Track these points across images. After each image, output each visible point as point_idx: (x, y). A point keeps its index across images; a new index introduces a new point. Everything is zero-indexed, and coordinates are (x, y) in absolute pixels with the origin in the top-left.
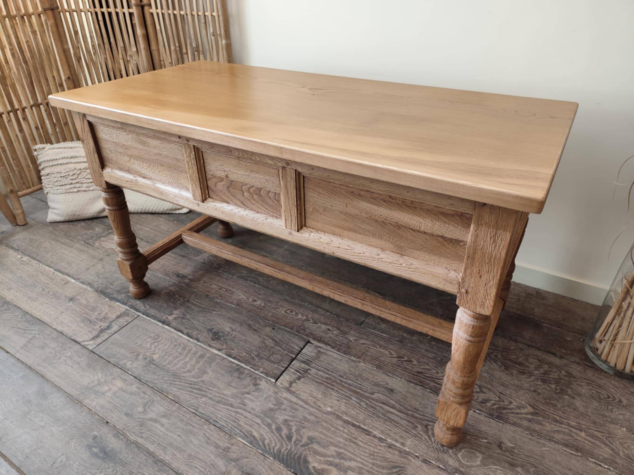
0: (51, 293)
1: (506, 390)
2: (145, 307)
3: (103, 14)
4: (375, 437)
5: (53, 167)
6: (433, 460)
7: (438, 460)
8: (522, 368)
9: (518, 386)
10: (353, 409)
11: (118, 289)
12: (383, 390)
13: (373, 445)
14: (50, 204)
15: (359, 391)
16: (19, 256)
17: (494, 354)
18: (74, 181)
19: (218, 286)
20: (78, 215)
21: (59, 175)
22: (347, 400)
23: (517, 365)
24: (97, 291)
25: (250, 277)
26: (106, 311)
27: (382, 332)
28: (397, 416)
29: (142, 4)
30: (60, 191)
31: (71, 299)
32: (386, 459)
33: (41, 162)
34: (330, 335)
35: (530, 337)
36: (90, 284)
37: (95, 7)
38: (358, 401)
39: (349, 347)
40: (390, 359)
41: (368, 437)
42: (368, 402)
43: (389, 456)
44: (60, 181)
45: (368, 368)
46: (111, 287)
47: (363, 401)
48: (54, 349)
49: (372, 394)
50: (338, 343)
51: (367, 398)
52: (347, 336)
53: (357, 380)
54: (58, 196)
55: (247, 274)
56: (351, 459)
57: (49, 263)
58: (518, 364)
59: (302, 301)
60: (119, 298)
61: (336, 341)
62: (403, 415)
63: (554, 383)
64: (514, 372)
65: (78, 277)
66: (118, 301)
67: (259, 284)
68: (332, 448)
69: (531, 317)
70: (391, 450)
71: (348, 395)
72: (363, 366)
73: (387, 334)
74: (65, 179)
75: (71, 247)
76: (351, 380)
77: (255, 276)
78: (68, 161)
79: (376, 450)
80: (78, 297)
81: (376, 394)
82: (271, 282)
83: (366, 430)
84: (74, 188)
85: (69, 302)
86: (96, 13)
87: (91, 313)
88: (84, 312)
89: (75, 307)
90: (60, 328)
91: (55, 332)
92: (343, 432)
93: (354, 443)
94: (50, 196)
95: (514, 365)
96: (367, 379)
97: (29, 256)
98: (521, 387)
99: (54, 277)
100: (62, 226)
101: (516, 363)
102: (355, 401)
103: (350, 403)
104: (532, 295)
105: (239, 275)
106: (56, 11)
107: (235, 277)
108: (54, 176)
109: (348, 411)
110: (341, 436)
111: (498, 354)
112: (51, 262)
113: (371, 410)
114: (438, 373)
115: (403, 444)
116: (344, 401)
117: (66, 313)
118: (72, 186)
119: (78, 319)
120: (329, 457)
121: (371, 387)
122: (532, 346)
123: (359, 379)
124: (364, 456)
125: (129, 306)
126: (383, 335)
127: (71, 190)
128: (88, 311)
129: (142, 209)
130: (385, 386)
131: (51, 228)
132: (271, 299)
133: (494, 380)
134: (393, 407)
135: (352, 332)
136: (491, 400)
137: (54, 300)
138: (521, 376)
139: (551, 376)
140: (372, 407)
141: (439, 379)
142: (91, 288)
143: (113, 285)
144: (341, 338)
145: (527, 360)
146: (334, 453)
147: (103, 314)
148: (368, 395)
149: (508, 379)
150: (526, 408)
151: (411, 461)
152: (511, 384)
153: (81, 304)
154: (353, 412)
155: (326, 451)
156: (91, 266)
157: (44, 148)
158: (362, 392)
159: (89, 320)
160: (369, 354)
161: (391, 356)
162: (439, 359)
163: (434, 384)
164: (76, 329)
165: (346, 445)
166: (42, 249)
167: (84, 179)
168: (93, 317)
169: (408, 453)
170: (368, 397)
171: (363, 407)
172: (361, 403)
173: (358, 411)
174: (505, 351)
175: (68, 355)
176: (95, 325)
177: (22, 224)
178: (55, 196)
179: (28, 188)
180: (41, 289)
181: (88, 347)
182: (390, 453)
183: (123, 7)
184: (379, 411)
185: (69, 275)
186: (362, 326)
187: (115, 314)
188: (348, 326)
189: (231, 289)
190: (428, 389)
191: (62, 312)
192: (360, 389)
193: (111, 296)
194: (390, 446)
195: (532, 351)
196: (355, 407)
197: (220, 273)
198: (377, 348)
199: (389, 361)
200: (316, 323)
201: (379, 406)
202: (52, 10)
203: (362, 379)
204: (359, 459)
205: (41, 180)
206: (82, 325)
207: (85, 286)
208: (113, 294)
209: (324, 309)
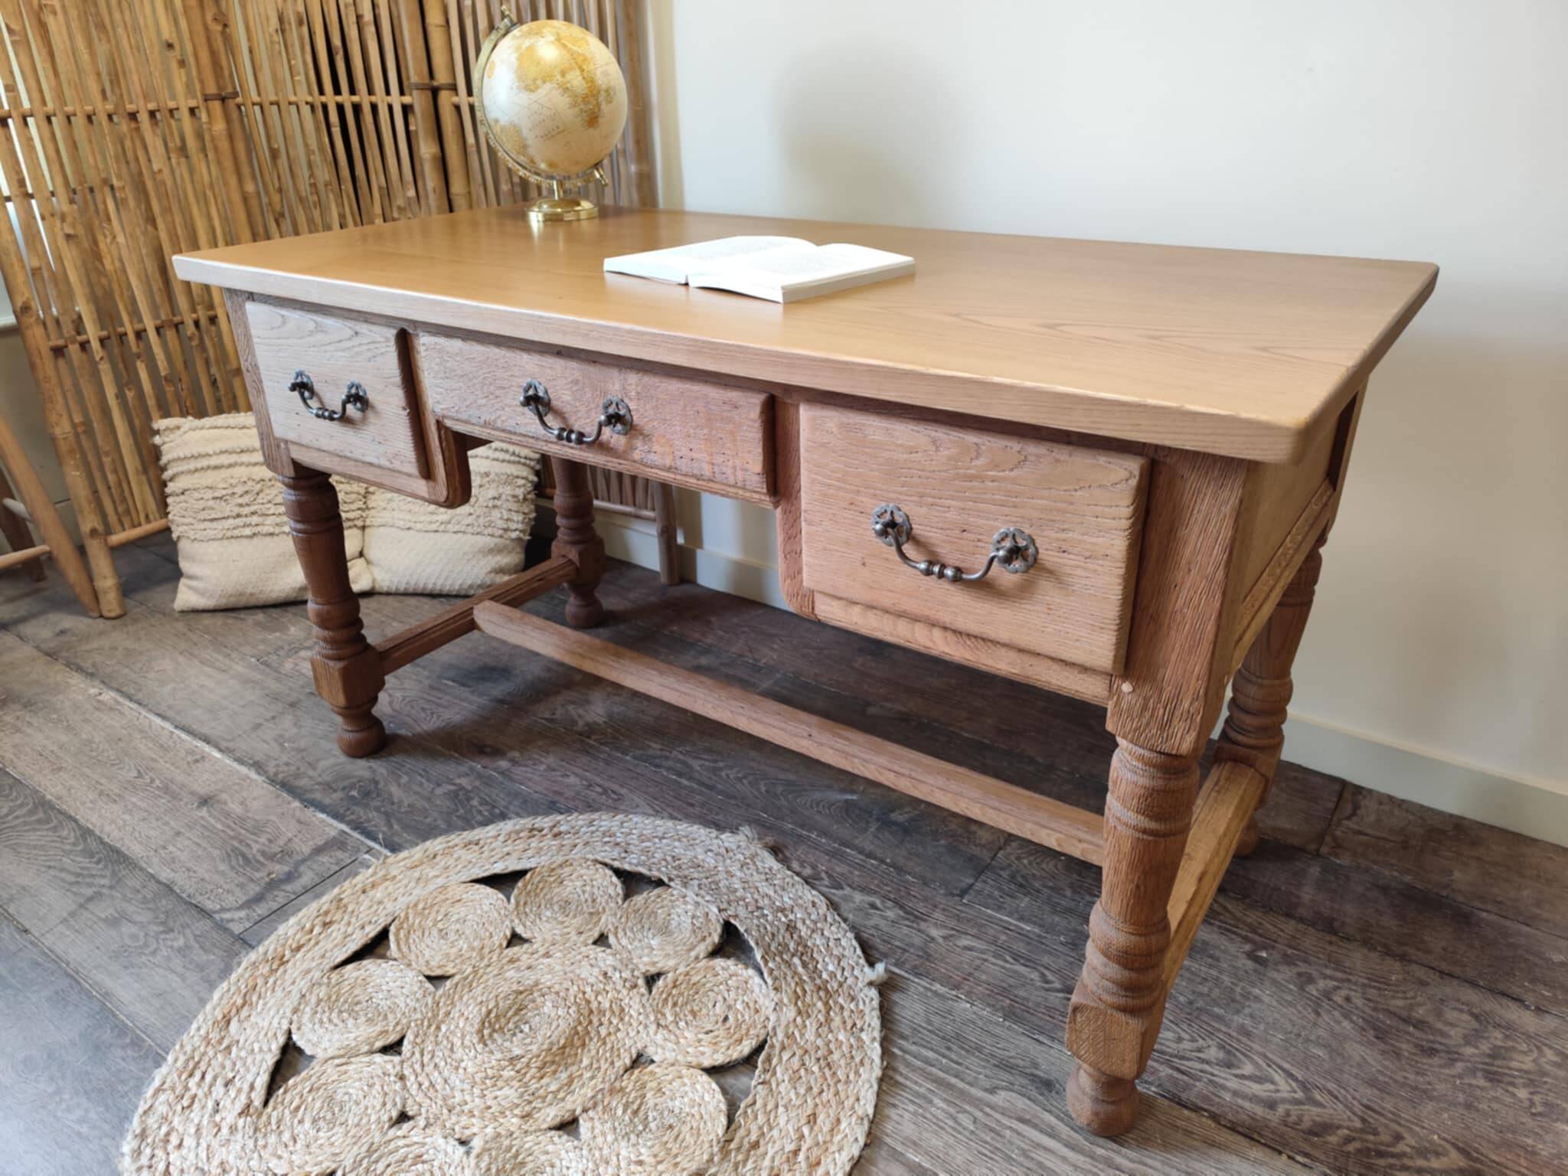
0: (158, 783)
1: (1382, 1099)
2: (391, 826)
3: (340, 108)
5: (197, 475)
8: (1424, 1036)
9: (1416, 1088)
10: (936, 1133)
11: (327, 778)
12: (1025, 1082)
14: (184, 565)
15: (953, 1080)
16: (93, 691)
17: (1344, 993)
18: (246, 510)
19: (583, 778)
20: (252, 595)
21: (209, 494)
22: (920, 1106)
23: (1411, 1029)
24: (272, 781)
25: (667, 758)
26: (290, 835)
27: (1021, 919)
28: (1064, 1159)
29: (435, 83)
30: (211, 533)
31: (205, 801)
33: (169, 462)
34: (876, 920)
35: (1444, 949)
36: (258, 766)
37: (322, 92)
38: (952, 1110)
39: (928, 957)
40: (1043, 993)
42: (979, 1114)
44: (213, 509)
45: (981, 1018)
46: (311, 773)
47: (966, 1111)
48: (142, 926)
49: (992, 1091)
50: (897, 943)
51: (977, 1103)
52: (923, 925)
53: (949, 1049)
54: (205, 545)
55: (661, 750)
57: (163, 708)
58: (1415, 1027)
59: (802, 826)
60: (327, 801)
61: (893, 937)
62: (1082, 1158)
63: (1525, 1086)
64: (1404, 1046)
65: (231, 745)
66: (323, 809)
67: (690, 779)
69: (1444, 893)
71: (922, 1090)
72: (965, 1010)
73: (1035, 923)
74: (223, 504)
75: (224, 671)
76: (932, 1050)
77: (681, 757)
78: (234, 458)
80: (224, 796)
81: (1003, 1094)
82: (723, 774)
84: (245, 526)
85: (198, 807)
86: (325, 107)
87: (251, 837)
88: (232, 833)
89: (213, 822)
90: (165, 875)
91: (153, 886)
94: (183, 546)
95: (1402, 1026)
96: (976, 1049)
97: (118, 691)
98: (1425, 1091)
99: (171, 743)
100: (207, 620)
101: (1407, 1021)
102: (943, 1110)
103: (928, 1115)
104: (1444, 832)
105: (638, 752)
106: (231, 103)
107: (628, 758)
108: (196, 495)
109: (921, 1140)
111: (1353, 993)
112: (170, 707)
113: (988, 1139)
114: (1180, 1040)
116: (911, 1108)
117: (188, 835)
118: (239, 521)
119: (216, 853)
121: (988, 1072)
122: (1451, 975)
123: (954, 1047)
125: (348, 823)
126: (1023, 925)
127: (236, 533)
128: (243, 832)
129: (407, 583)
130: (1028, 1071)
131: (180, 626)
132: (720, 817)
133: (1347, 1068)
134: (1052, 1134)
135: (936, 915)
136: (1339, 1127)
137: (163, 801)
138: (1424, 1061)
139: (1514, 1064)
140: (992, 1130)
141: (1183, 1058)
142: (259, 774)
143: (314, 769)
144: (905, 930)
145: (1439, 1014)
147: (281, 842)
148: (980, 1094)
149: (1387, 1068)
150: (1446, 1154)
152: (1396, 1081)
153: (228, 815)
154: (935, 1142)
156: (267, 720)
157: (178, 428)
158: (961, 1085)
159: (244, 855)
160: (984, 977)
161: (1046, 986)
162: (1182, 999)
163: (1170, 1071)
164: (207, 877)
166: (151, 675)
167: (269, 505)
168: (255, 847)
170: (978, 1099)
171: (964, 1129)
172: (960, 1116)
173: (951, 1141)
174: (1374, 987)
175: (176, 944)
176: (258, 870)
177: (113, 615)
178: (196, 545)
179: (134, 526)
180: (134, 773)
181: (231, 926)
183: (388, 93)
184: (1011, 1143)
185: (207, 740)
186: (965, 901)
187: (311, 843)
188: (925, 899)
189: (616, 787)
190: (1151, 1084)
191: (178, 834)
192: (956, 1076)
193: (308, 796)
195: (1450, 989)
196: (943, 1129)
197: (592, 746)
198: (1006, 961)
199: (1039, 999)
200: (840, 887)
201: (1010, 1128)
202: (223, 100)
203: (963, 1048)
205: (166, 505)
206: (222, 867)
207: (244, 770)
208: (312, 791)
209: (861, 852)
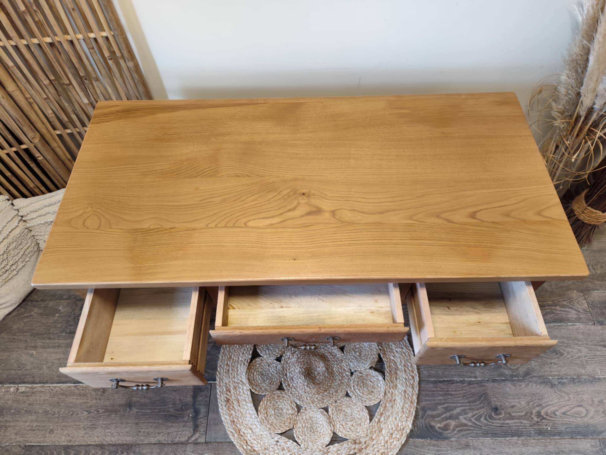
0: (101, 411)
2: (208, 373)
4: (457, 382)
6: (497, 377)
7: (500, 375)
10: (431, 370)
13: (461, 389)
16: (12, 389)
26: (178, 398)
31: (130, 406)
32: (473, 394)
41: (454, 385)
43: (473, 390)
56: (455, 408)
68: (439, 407)
70: (472, 386)
75: (58, 347)
79: (464, 391)
80: (134, 399)
83: (450, 381)
85: (130, 410)
87: (165, 407)
88: (157, 411)
89: (144, 411)
90: (153, 440)
91: (154, 447)
92: (438, 391)
93: (449, 395)
97: (23, 382)
99: (82, 391)
109: (430, 374)
110: (439, 395)
115: (475, 377)
117: (141, 422)
119: (160, 421)
120: (442, 414)
124: (460, 400)
128: (160, 407)
137: (113, 416)
146: (443, 410)
147: (178, 402)
151: (487, 386)
153: (144, 405)
155: (438, 412)
159: (172, 416)
164: (169, 431)
165: (445, 400)
166: (28, 367)
168: (171, 410)
169: (482, 381)
173: (436, 370)
176: (183, 417)
180: (86, 413)
181: (199, 441)
182: (472, 388)
187: (188, 396)
191: (137, 423)
194: (470, 383)
204: (459, 404)
206: (170, 424)
